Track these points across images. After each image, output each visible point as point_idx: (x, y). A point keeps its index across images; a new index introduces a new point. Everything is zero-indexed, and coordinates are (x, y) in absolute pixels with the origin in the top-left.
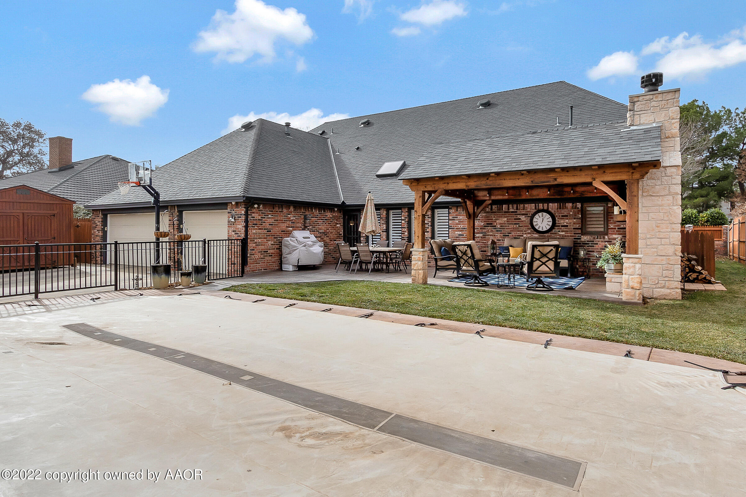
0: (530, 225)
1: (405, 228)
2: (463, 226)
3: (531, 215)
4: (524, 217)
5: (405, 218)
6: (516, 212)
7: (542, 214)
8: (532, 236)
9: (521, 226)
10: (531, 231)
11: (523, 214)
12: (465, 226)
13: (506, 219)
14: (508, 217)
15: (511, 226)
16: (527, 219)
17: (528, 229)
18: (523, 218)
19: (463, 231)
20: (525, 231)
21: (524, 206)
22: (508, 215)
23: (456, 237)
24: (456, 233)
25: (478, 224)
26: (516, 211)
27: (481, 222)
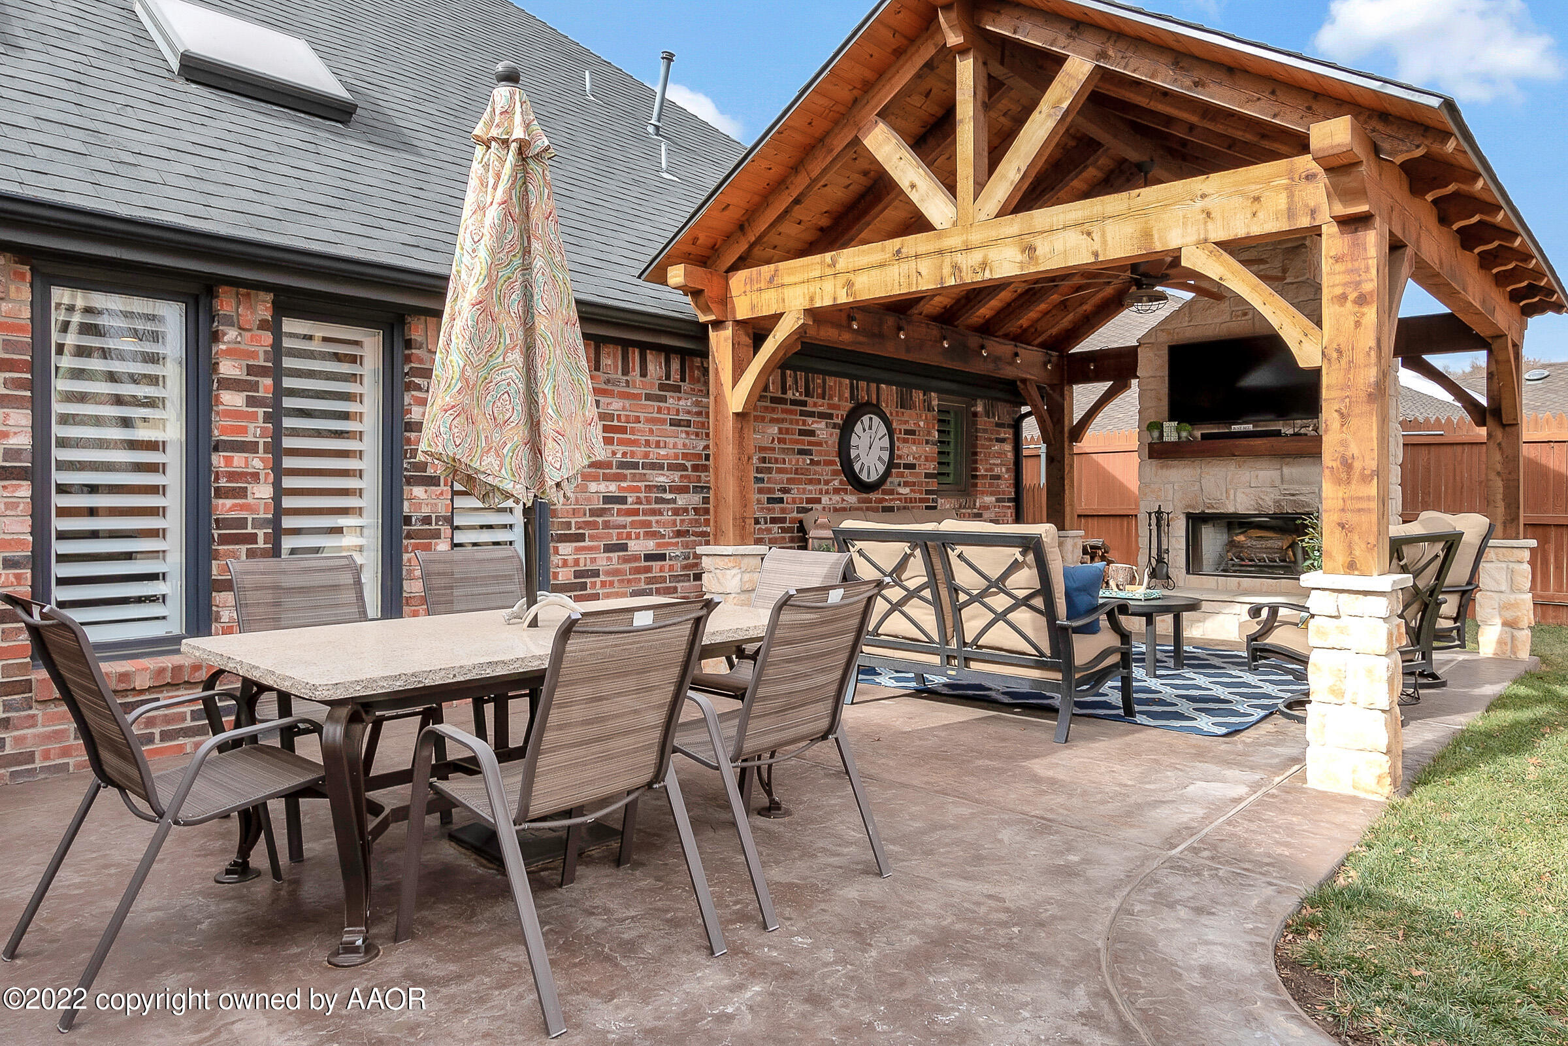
0: (837, 459)
1: (251, 447)
2: (624, 454)
3: (839, 421)
4: (822, 425)
5: (250, 370)
6: (804, 404)
7: (871, 419)
8: (843, 500)
9: (818, 463)
10: (841, 482)
11: (822, 416)
12: (633, 454)
13: (776, 430)
14: (783, 421)
15: (790, 461)
16: (831, 435)
17: (835, 473)
18: (819, 426)
19: (623, 478)
20: (827, 483)
21: (824, 382)
22: (784, 411)
23: (593, 512)
24: (593, 487)
25: (684, 445)
26: (803, 398)
27: (697, 435)
